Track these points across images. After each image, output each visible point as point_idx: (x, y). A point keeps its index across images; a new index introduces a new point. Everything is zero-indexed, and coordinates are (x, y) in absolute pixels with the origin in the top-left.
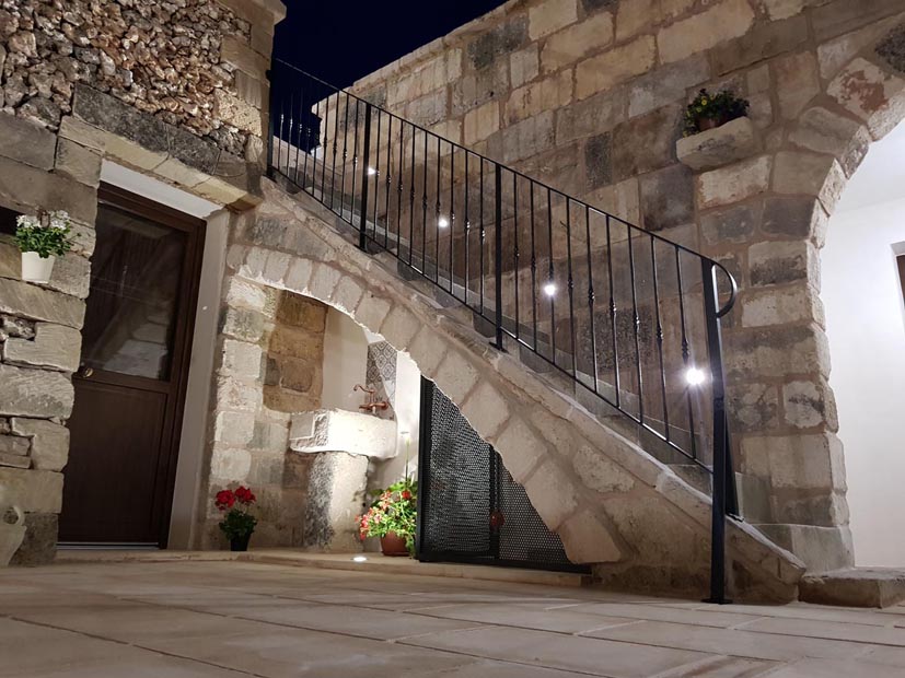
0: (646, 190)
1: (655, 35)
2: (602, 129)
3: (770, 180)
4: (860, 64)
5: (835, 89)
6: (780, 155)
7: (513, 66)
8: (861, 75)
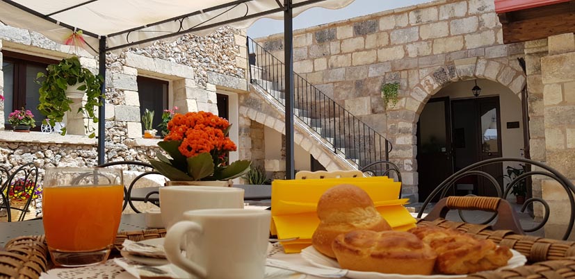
0: (373, 101)
1: (377, 50)
2: (360, 78)
3: (405, 105)
4: (429, 78)
5: (422, 83)
6: (408, 98)
7: (331, 47)
8: (429, 81)
